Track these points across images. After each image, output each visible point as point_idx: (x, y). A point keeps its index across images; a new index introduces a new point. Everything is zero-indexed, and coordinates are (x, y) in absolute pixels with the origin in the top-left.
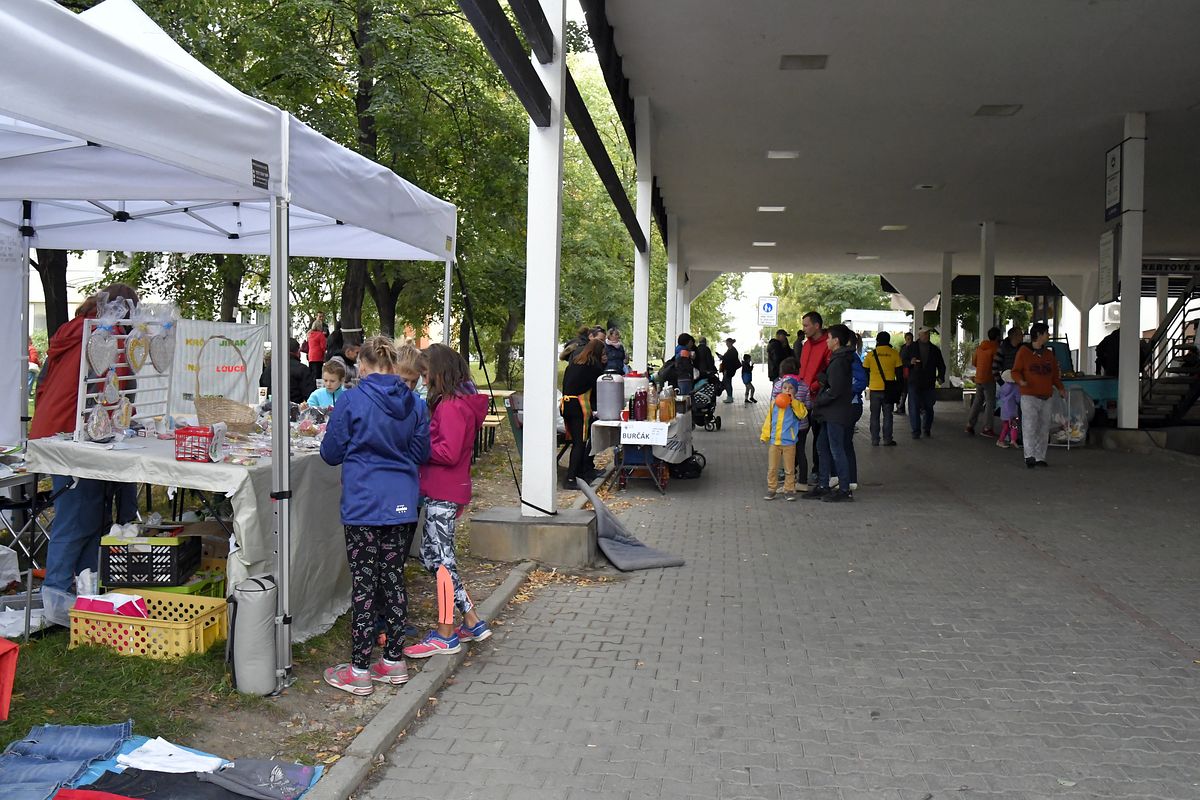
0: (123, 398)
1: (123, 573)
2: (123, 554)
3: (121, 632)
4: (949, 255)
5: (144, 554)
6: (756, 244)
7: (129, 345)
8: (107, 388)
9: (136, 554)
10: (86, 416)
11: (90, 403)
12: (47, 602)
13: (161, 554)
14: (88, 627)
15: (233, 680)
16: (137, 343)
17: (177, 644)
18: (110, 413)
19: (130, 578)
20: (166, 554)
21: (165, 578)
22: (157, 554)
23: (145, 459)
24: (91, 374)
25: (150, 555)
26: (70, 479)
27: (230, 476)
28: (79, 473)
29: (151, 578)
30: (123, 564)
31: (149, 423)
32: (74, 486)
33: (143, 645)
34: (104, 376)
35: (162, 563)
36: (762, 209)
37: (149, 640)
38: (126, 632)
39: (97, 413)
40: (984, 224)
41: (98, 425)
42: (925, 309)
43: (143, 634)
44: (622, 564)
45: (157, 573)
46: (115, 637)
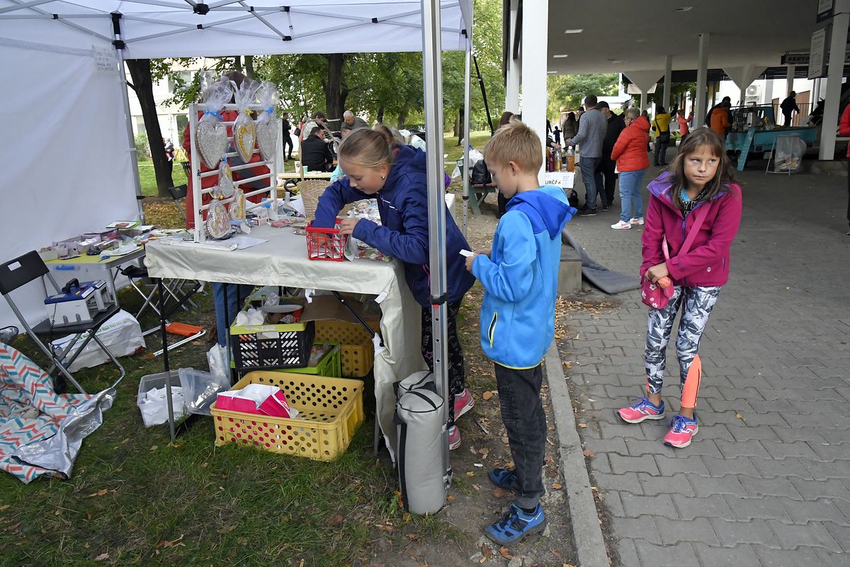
0: (237, 190)
1: (255, 359)
2: (253, 342)
3: (266, 430)
4: (670, 57)
5: (273, 340)
6: (555, 56)
7: (238, 133)
8: (222, 181)
9: (265, 341)
10: (204, 214)
11: (207, 199)
12: (183, 380)
13: (289, 339)
14: (233, 425)
15: (405, 498)
16: (244, 130)
17: (326, 443)
18: (227, 206)
19: (261, 363)
20: (294, 339)
21: (295, 361)
22: (284, 340)
23: (276, 259)
24: (204, 168)
25: (279, 341)
26: (197, 284)
27: (374, 276)
28: (205, 276)
29: (281, 362)
30: (254, 350)
31: (261, 212)
32: (201, 290)
33: (290, 443)
34: (217, 168)
35: (290, 348)
36: (568, 32)
37: (296, 438)
38: (272, 431)
39: (214, 208)
40: (702, 35)
41: (217, 222)
42: (648, 93)
43: (289, 433)
44: (609, 289)
45: (286, 357)
46: (261, 434)
